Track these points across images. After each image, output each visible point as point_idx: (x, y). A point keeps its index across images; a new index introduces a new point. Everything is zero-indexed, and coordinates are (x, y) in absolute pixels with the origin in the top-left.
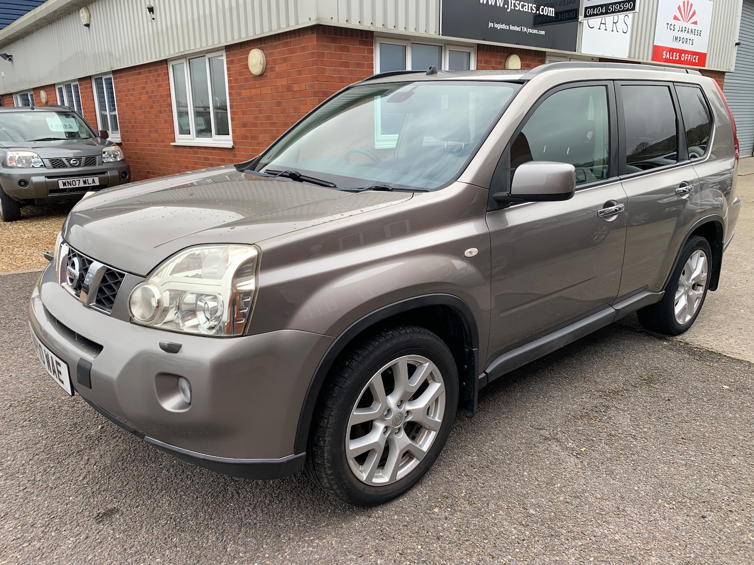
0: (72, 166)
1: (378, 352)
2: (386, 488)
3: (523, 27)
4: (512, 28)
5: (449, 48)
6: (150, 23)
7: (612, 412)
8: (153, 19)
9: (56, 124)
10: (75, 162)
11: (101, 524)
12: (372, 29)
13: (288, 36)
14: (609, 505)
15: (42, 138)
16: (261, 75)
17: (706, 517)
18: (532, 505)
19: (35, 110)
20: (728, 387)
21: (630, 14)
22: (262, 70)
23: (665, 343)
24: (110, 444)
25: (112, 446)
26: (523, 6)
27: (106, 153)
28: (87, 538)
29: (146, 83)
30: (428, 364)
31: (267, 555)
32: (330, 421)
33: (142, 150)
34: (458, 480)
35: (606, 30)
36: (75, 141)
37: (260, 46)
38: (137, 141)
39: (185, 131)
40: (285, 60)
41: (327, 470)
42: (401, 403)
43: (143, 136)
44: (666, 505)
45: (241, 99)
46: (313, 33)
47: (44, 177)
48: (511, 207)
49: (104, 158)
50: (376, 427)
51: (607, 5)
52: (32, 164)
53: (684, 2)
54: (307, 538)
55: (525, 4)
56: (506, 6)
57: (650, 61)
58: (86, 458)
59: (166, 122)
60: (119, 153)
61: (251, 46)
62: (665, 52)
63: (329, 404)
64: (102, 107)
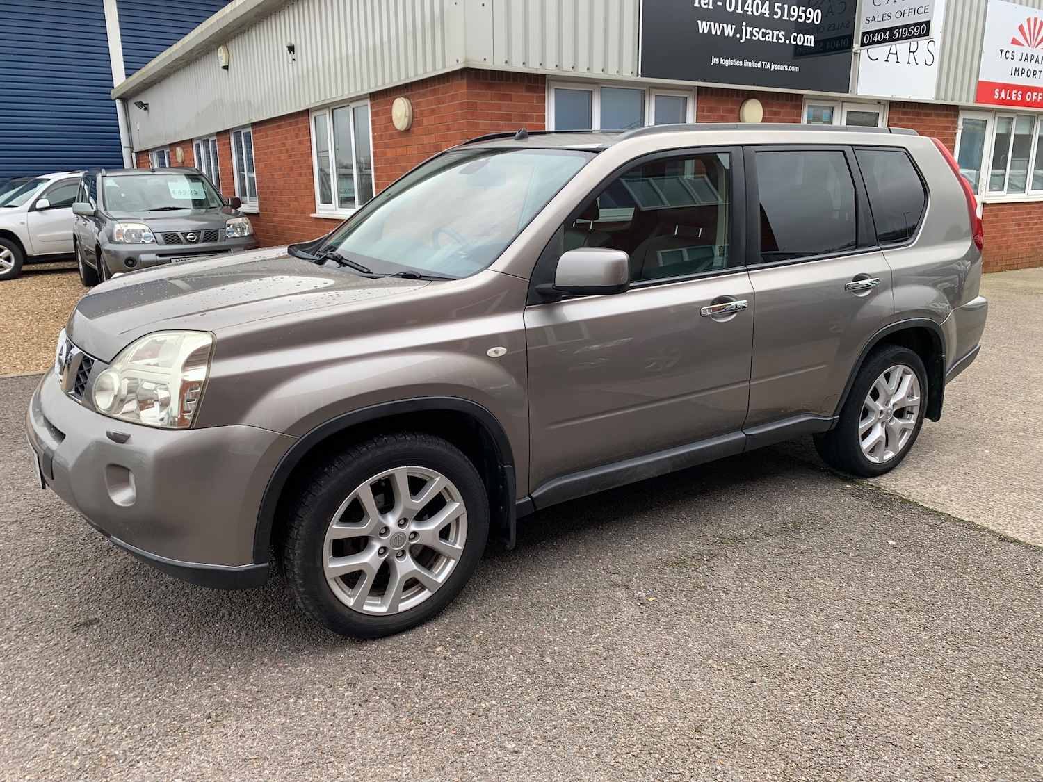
0: (189, 242)
1: (363, 459)
2: (383, 619)
3: (764, 63)
4: (747, 64)
5: (655, 92)
6: (290, 65)
7: (717, 562)
8: (294, 60)
9: (181, 189)
10: (192, 237)
11: (76, 633)
12: (541, 71)
13: (437, 81)
14: (646, 661)
15: (159, 207)
16: (407, 131)
17: (755, 682)
18: (552, 652)
19: (156, 173)
20: (894, 543)
21: (923, 42)
22: (408, 124)
23: (848, 486)
24: (119, 556)
25: (119, 559)
26: (764, 35)
27: (231, 226)
28: (56, 645)
29: (286, 139)
30: (438, 478)
31: (230, 676)
32: (300, 532)
33: (281, 222)
34: (482, 620)
35: (897, 62)
36: (203, 210)
37: (406, 94)
38: (276, 210)
39: (327, 199)
40: (432, 112)
41: (298, 587)
42: (403, 522)
43: (282, 205)
44: (715, 666)
45: (385, 159)
46: (462, 78)
47: (155, 255)
49: (229, 232)
50: (372, 547)
51: (891, 30)
52: (142, 240)
53: (1029, 20)
54: (281, 665)
55: (768, 31)
56: (738, 36)
57: (971, 103)
58: (88, 568)
59: (306, 187)
60: (247, 226)
61: (397, 94)
62: (997, 90)
63: (300, 513)
64: (241, 168)
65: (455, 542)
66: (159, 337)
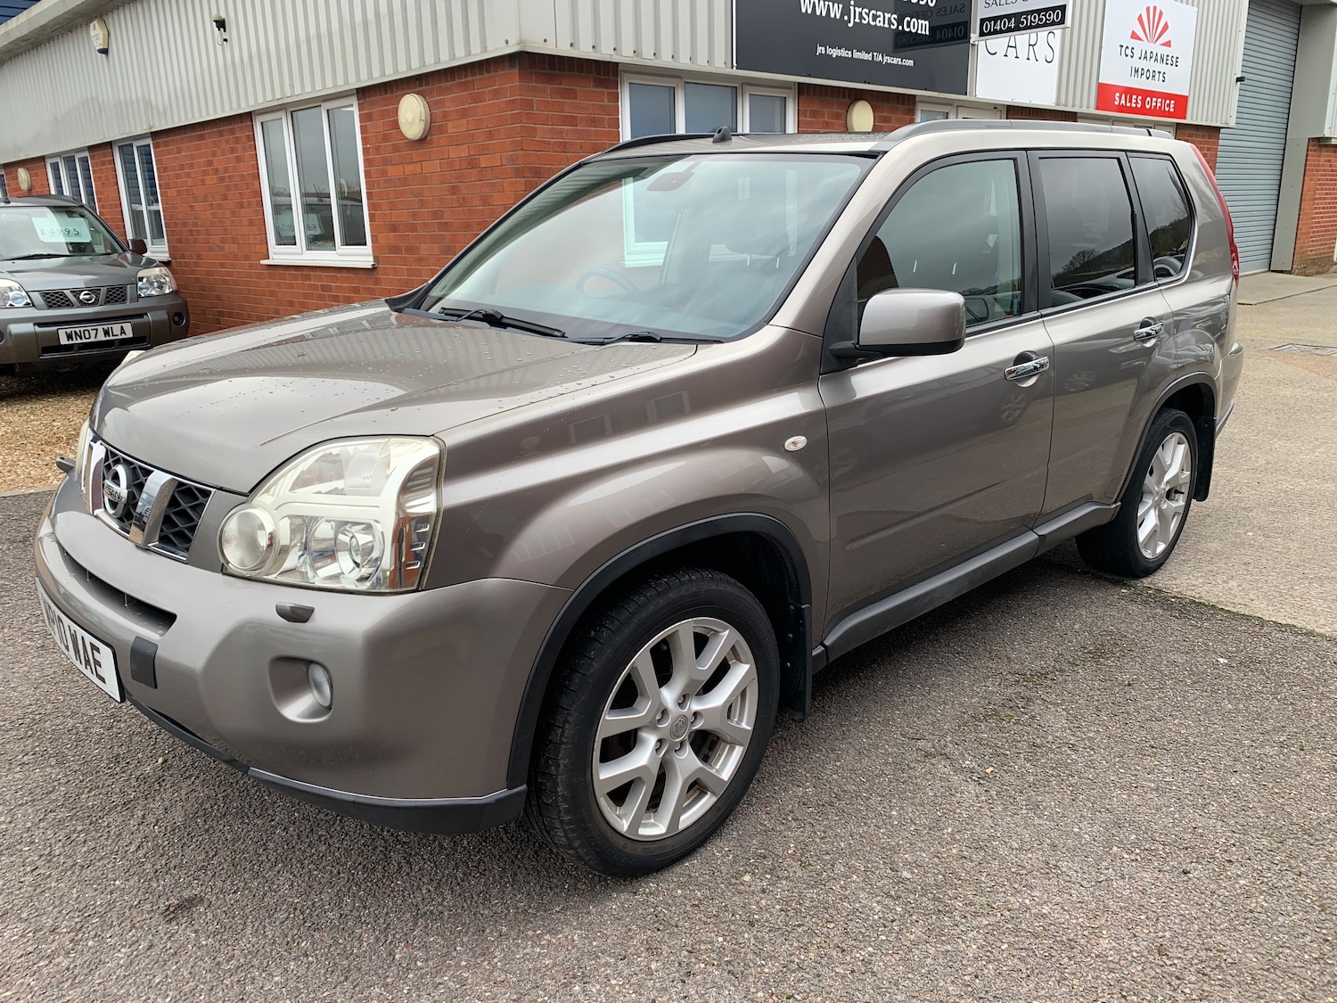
0: (83, 304)
1: (643, 614)
2: (662, 844)
3: (875, 54)
4: (857, 55)
5: (749, 90)
6: (219, 48)
7: (1036, 708)
8: (226, 40)
9: (50, 230)
10: (87, 297)
11: (174, 923)
12: (616, 59)
13: (469, 72)
14: (1032, 859)
15: (26, 254)
16: (422, 141)
17: (1189, 873)
18: (907, 863)
19: (12, 204)
20: (1226, 661)
21: (1058, 30)
22: (424, 130)
23: (1123, 591)
24: (181, 788)
25: (183, 792)
26: (875, 17)
27: (145, 280)
28: (150, 947)
29: (214, 154)
30: (727, 632)
31: (463, 963)
32: (567, 731)
33: (208, 273)
34: (783, 828)
35: (1017, 57)
36: (85, 258)
37: (418, 89)
38: (199, 257)
39: (286, 239)
40: (464, 114)
41: (562, 814)
42: (683, 699)
43: (210, 249)
44: (1125, 856)
45: (386, 181)
46: (512, 66)
47: (32, 324)
48: (859, 366)
49: (141, 289)
50: (643, 741)
51: (1017, 16)
52: (10, 302)
53: (1148, 9)
54: (530, 933)
55: (879, 13)
56: (846, 18)
57: (1092, 111)
58: (140, 814)
59: (251, 223)
60: (168, 279)
61: (403, 89)
62: (1117, 94)
63: (564, 702)
64: (134, 197)
65: (740, 720)
66: (334, 448)
